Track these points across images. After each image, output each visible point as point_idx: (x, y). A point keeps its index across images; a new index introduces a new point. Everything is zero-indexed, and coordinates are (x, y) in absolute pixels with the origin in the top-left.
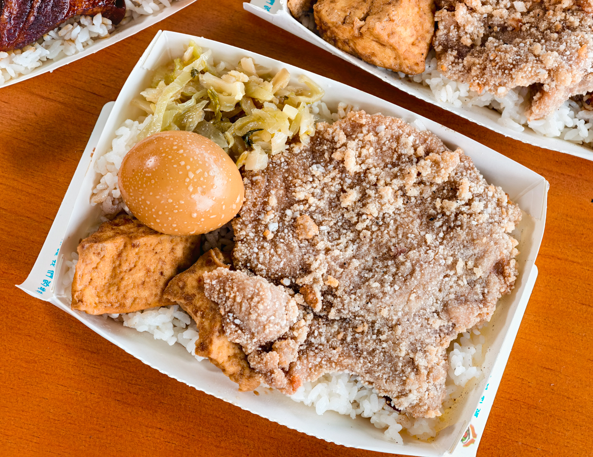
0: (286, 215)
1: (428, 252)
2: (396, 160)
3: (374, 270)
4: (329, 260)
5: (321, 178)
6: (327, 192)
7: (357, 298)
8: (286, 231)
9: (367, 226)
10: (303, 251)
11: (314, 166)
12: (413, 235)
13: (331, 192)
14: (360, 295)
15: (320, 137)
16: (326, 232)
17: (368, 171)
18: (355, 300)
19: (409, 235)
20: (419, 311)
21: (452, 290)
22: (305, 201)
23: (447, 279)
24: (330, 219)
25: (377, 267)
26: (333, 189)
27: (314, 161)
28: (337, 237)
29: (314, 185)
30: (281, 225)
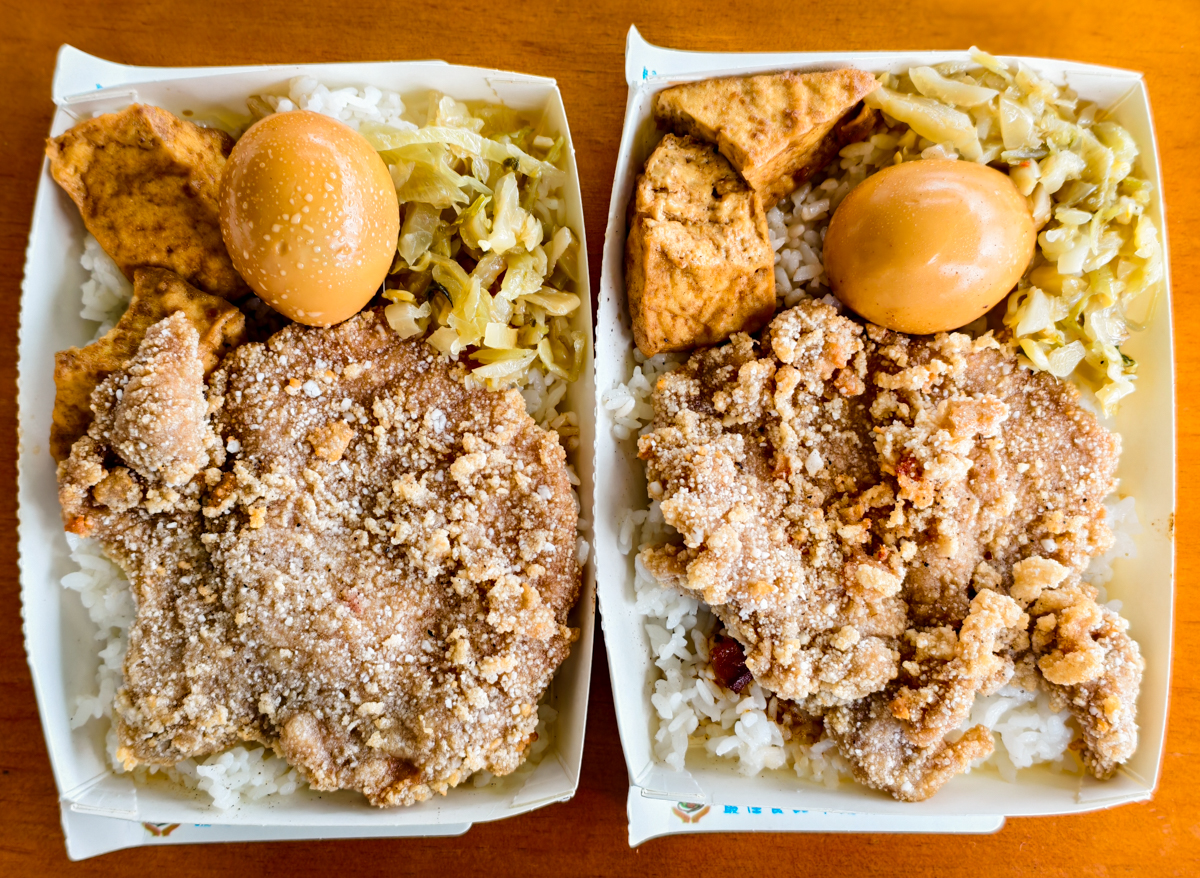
0: (340, 401)
1: (370, 649)
2: (507, 538)
3: (306, 574)
4: (293, 498)
5: (423, 432)
6: (406, 449)
7: (248, 567)
8: (314, 411)
9: (377, 535)
10: (290, 451)
11: (438, 413)
12: (390, 614)
13: (409, 454)
14: (255, 568)
15: (494, 402)
16: (341, 474)
17: (466, 500)
18: (244, 564)
19: (388, 608)
20: (270, 672)
21: (328, 710)
22: (375, 422)
23: (341, 696)
24: (366, 472)
25: (314, 578)
26: (415, 456)
27: (449, 410)
28: (340, 496)
29: (407, 425)
30: (321, 399)
